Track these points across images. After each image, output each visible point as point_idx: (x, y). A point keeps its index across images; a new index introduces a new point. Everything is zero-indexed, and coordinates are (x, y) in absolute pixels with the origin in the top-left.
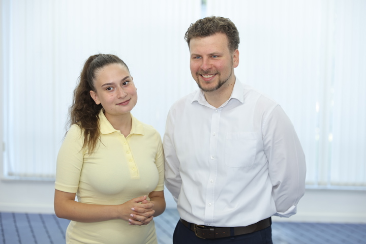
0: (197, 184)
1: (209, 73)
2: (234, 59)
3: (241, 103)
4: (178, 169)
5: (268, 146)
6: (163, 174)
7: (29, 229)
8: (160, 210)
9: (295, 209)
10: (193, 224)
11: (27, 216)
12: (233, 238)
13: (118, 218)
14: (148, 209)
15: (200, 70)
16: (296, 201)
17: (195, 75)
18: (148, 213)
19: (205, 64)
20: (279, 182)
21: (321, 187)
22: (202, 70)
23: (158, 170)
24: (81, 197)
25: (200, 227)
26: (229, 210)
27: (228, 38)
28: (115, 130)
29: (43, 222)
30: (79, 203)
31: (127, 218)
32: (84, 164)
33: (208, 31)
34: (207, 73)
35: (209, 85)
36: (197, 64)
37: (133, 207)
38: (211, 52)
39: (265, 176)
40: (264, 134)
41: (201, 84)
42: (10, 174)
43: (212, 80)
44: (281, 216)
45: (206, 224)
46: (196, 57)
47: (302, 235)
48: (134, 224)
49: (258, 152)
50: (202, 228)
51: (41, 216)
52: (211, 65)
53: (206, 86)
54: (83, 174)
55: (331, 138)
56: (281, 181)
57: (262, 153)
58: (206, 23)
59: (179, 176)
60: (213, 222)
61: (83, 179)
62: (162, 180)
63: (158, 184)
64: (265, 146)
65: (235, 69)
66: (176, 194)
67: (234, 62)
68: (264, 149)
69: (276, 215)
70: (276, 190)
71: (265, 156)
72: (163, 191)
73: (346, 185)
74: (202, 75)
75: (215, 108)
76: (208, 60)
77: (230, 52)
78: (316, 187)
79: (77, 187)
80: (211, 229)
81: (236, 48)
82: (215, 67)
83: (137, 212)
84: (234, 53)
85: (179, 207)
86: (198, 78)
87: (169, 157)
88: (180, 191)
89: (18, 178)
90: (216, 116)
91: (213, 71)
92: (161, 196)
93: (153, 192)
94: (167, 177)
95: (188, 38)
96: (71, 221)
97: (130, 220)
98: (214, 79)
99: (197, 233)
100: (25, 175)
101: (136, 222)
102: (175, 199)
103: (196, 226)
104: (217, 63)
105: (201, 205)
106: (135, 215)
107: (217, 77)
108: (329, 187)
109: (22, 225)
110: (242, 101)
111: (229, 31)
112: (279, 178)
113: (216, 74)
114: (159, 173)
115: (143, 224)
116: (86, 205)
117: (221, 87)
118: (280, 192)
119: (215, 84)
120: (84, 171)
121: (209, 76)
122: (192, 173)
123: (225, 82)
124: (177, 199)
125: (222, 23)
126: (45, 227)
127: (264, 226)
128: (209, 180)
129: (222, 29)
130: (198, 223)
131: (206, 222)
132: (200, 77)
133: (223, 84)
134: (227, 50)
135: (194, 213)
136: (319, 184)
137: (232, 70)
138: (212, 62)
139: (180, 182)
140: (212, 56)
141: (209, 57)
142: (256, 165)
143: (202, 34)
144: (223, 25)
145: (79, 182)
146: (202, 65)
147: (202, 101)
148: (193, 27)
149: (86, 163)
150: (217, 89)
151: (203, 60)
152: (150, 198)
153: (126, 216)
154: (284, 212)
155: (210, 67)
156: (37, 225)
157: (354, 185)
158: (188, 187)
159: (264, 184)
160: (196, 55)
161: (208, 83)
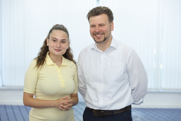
0: (95, 89)
1: (99, 34)
2: (111, 27)
3: (115, 49)
4: (85, 82)
5: (129, 69)
6: (77, 85)
7: (13, 113)
8: (76, 103)
9: (143, 101)
10: (93, 109)
11: (12, 107)
12: (113, 116)
13: (54, 107)
14: (69, 103)
15: (95, 32)
16: (143, 97)
17: (92, 35)
18: (69, 105)
19: (97, 29)
20: (135, 87)
21: (157, 91)
22: (96, 32)
23: (75, 83)
24: (36, 96)
25: (96, 110)
26: (111, 102)
27: (108, 16)
28: (54, 63)
29: (20, 110)
30: (36, 99)
31: (58, 107)
32: (38, 80)
33: (98, 13)
34: (98, 33)
35: (99, 39)
36: (93, 29)
37: (62, 101)
38: (100, 23)
39: (128, 85)
40: (127, 64)
41: (96, 39)
42: (3, 86)
43: (101, 37)
44: (136, 104)
45: (99, 109)
46: (93, 26)
47: (148, 115)
48: (62, 110)
49: (124, 73)
50: (98, 111)
51: (18, 106)
52: (100, 29)
53: (98, 40)
54: (37, 85)
55: (161, 66)
56: (136, 87)
57: (126, 73)
58: (97, 9)
59: (85, 86)
60: (103, 108)
61: (37, 87)
62: (77, 88)
63: (75, 90)
64: (127, 70)
65: (112, 31)
66: (84, 95)
67: (111, 28)
68: (127, 71)
69: (134, 104)
70: (133, 92)
71: (127, 75)
72: (77, 93)
73: (169, 89)
74: (96, 35)
75: (102, 52)
76: (98, 27)
77: (109, 23)
78: (154, 91)
79: (35, 91)
80: (102, 112)
81: (112, 22)
82: (102, 30)
83: (63, 104)
84: (111, 24)
85: (86, 101)
86: (94, 36)
87: (80, 76)
88: (86, 93)
89: (7, 88)
90: (103, 56)
91: (101, 33)
92: (76, 96)
93: (72, 94)
94: (79, 86)
95: (88, 17)
96: (32, 108)
97: (60, 108)
98: (102, 36)
99: (95, 113)
100: (11, 86)
101: (63, 109)
102: (83, 98)
103: (94, 110)
104: (103, 28)
105: (97, 99)
106: (63, 106)
107: (103, 35)
108: (161, 91)
109: (9, 111)
110: (116, 48)
111: (108, 13)
112: (135, 85)
113: (103, 34)
114: (75, 85)
115: (66, 110)
116: (39, 100)
117: (105, 41)
118: (135, 92)
119: (102, 39)
120: (38, 83)
121: (99, 35)
122: (92, 84)
123: (108, 38)
124: (84, 98)
125: (105, 9)
126: (21, 112)
127: (128, 109)
128: (100, 87)
129: (105, 12)
130: (96, 109)
131: (99, 108)
132: (95, 36)
133: (106, 39)
134: (108, 22)
135: (93, 104)
136: (156, 89)
137: (110, 32)
138: (100, 28)
139: (86, 89)
140: (100, 25)
141: (99, 26)
142: (124, 79)
143: (95, 15)
144: (105, 10)
145: (36, 88)
146: (95, 30)
147: (96, 48)
148: (91, 11)
149: (39, 79)
150: (103, 41)
151: (96, 28)
152: (71, 97)
153: (58, 106)
154: (137, 102)
155: (99, 31)
156: (17, 111)
157: (173, 89)
158: (90, 91)
159: (127, 88)
160: (93, 25)
161: (99, 38)
